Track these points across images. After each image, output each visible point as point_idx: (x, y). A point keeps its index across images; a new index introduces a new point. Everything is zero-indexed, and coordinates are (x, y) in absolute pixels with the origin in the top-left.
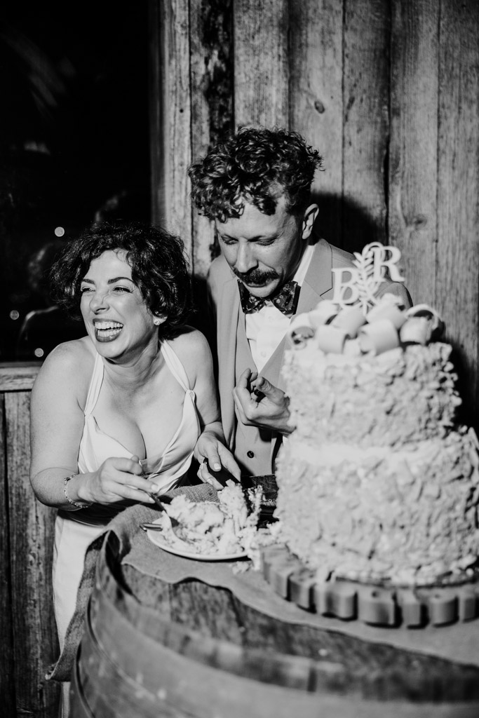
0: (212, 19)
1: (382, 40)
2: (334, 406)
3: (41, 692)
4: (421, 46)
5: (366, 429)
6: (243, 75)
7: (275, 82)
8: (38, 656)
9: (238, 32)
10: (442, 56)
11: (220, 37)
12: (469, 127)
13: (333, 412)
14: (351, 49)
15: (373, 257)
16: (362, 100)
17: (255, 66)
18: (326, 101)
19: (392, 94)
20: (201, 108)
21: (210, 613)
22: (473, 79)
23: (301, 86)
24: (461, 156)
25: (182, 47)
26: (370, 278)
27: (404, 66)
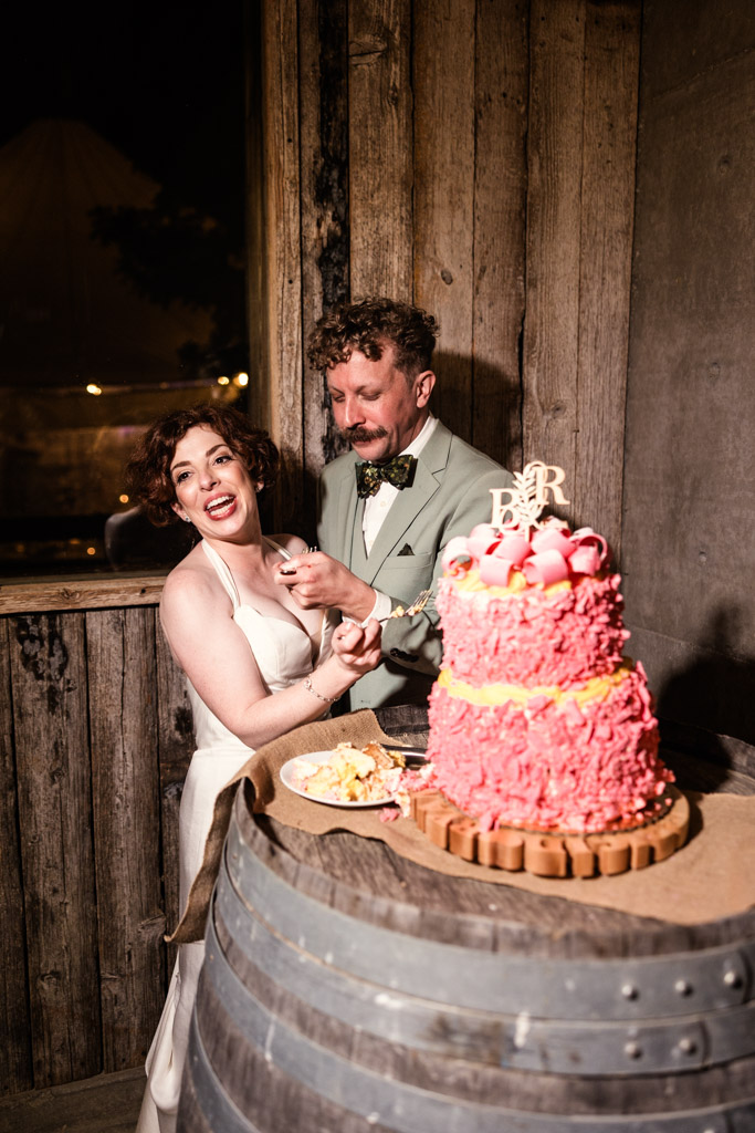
0: (325, 174)
1: (517, 200)
2: (498, 642)
3: (129, 953)
4: (561, 208)
5: (532, 667)
6: (360, 240)
7: (396, 248)
8: (126, 913)
9: (354, 189)
10: (584, 219)
11: (335, 195)
12: (613, 302)
13: (497, 649)
14: (482, 210)
15: (535, 477)
16: (494, 270)
17: (374, 229)
18: (455, 272)
19: (528, 262)
20: (313, 278)
21: (366, 868)
22: (618, 246)
23: (426, 254)
24: (603, 335)
25: (292, 207)
26: (533, 500)
27: (542, 231)
